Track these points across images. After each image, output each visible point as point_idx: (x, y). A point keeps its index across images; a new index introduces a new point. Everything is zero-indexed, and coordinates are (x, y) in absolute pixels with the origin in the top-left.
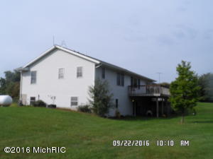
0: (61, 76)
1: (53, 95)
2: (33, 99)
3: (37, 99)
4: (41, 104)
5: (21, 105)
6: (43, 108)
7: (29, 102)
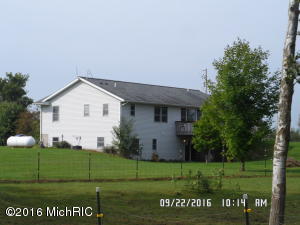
0: (86, 114)
1: (79, 135)
2: (55, 139)
3: (60, 140)
4: (66, 145)
5: (43, 147)
6: (67, 150)
7: (50, 143)
